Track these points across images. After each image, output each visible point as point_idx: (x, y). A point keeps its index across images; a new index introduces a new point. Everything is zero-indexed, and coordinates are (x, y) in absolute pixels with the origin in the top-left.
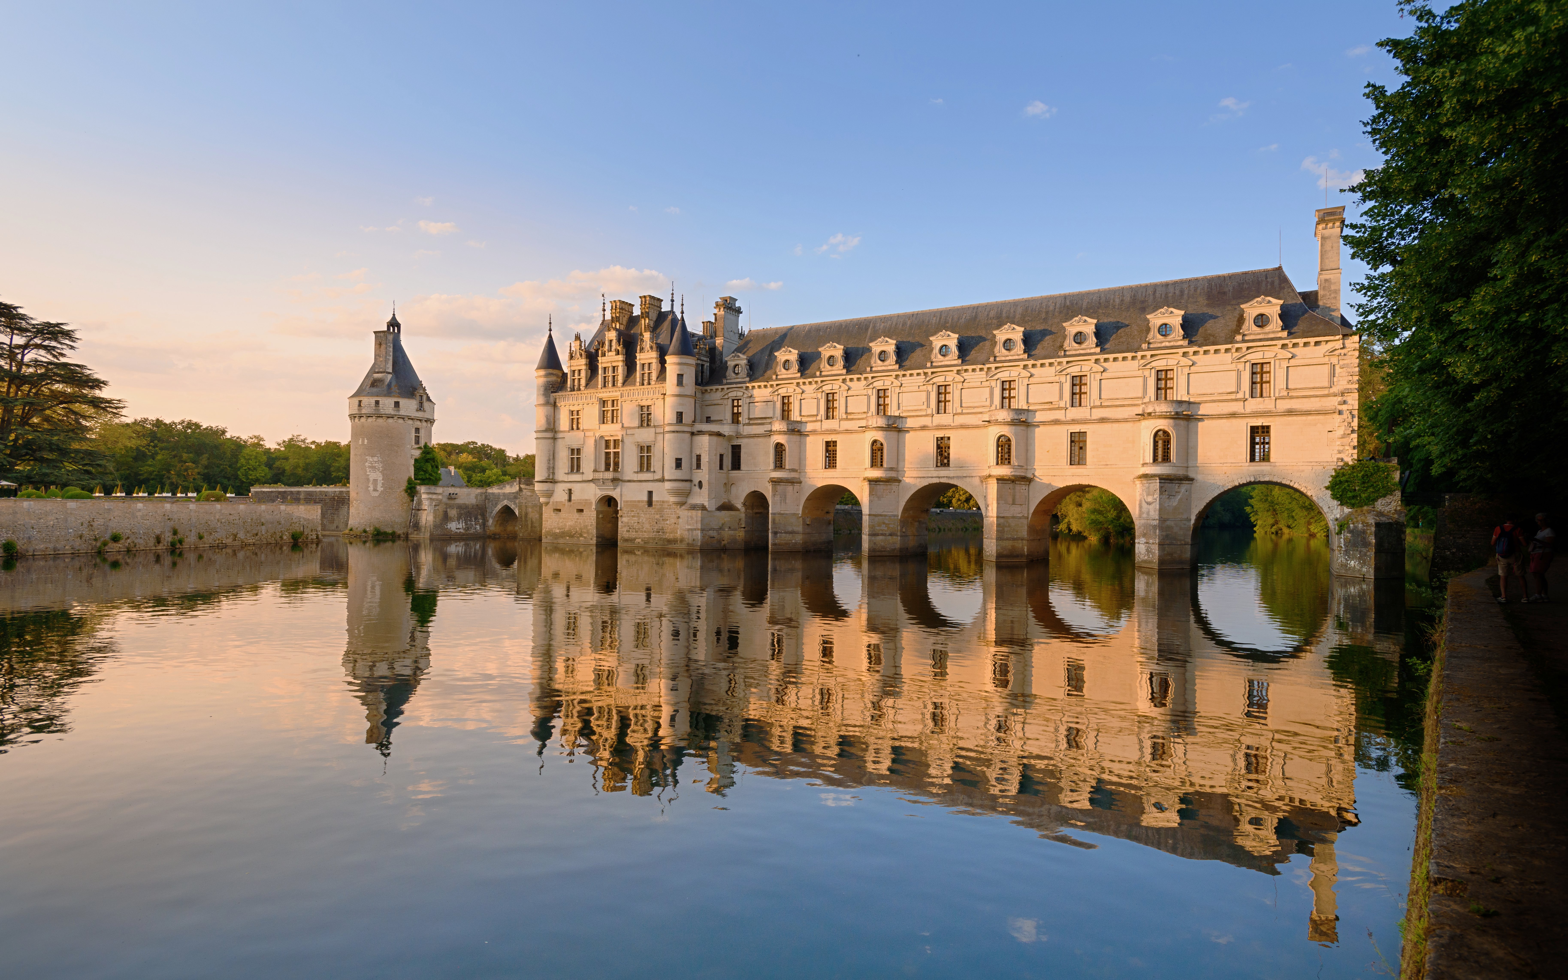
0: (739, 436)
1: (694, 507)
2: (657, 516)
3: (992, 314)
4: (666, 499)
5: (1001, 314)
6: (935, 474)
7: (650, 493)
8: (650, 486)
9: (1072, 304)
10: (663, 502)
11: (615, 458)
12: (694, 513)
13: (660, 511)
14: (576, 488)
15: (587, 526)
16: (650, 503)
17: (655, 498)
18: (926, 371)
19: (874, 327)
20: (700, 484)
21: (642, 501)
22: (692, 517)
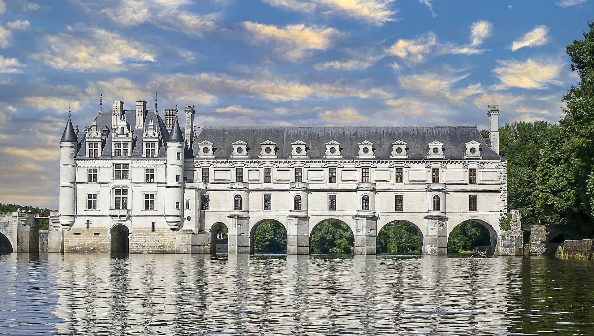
0: (206, 190)
1: (185, 232)
2: (160, 237)
3: (353, 133)
4: (165, 227)
5: (357, 133)
6: (328, 214)
7: (153, 224)
8: (154, 219)
9: (391, 132)
10: (164, 228)
11: (123, 201)
12: (187, 235)
13: (162, 234)
14: (91, 219)
15: (103, 244)
16: (153, 229)
17: (157, 226)
18: (323, 160)
19: (287, 132)
20: (189, 218)
21: (148, 228)
22: (185, 238)
